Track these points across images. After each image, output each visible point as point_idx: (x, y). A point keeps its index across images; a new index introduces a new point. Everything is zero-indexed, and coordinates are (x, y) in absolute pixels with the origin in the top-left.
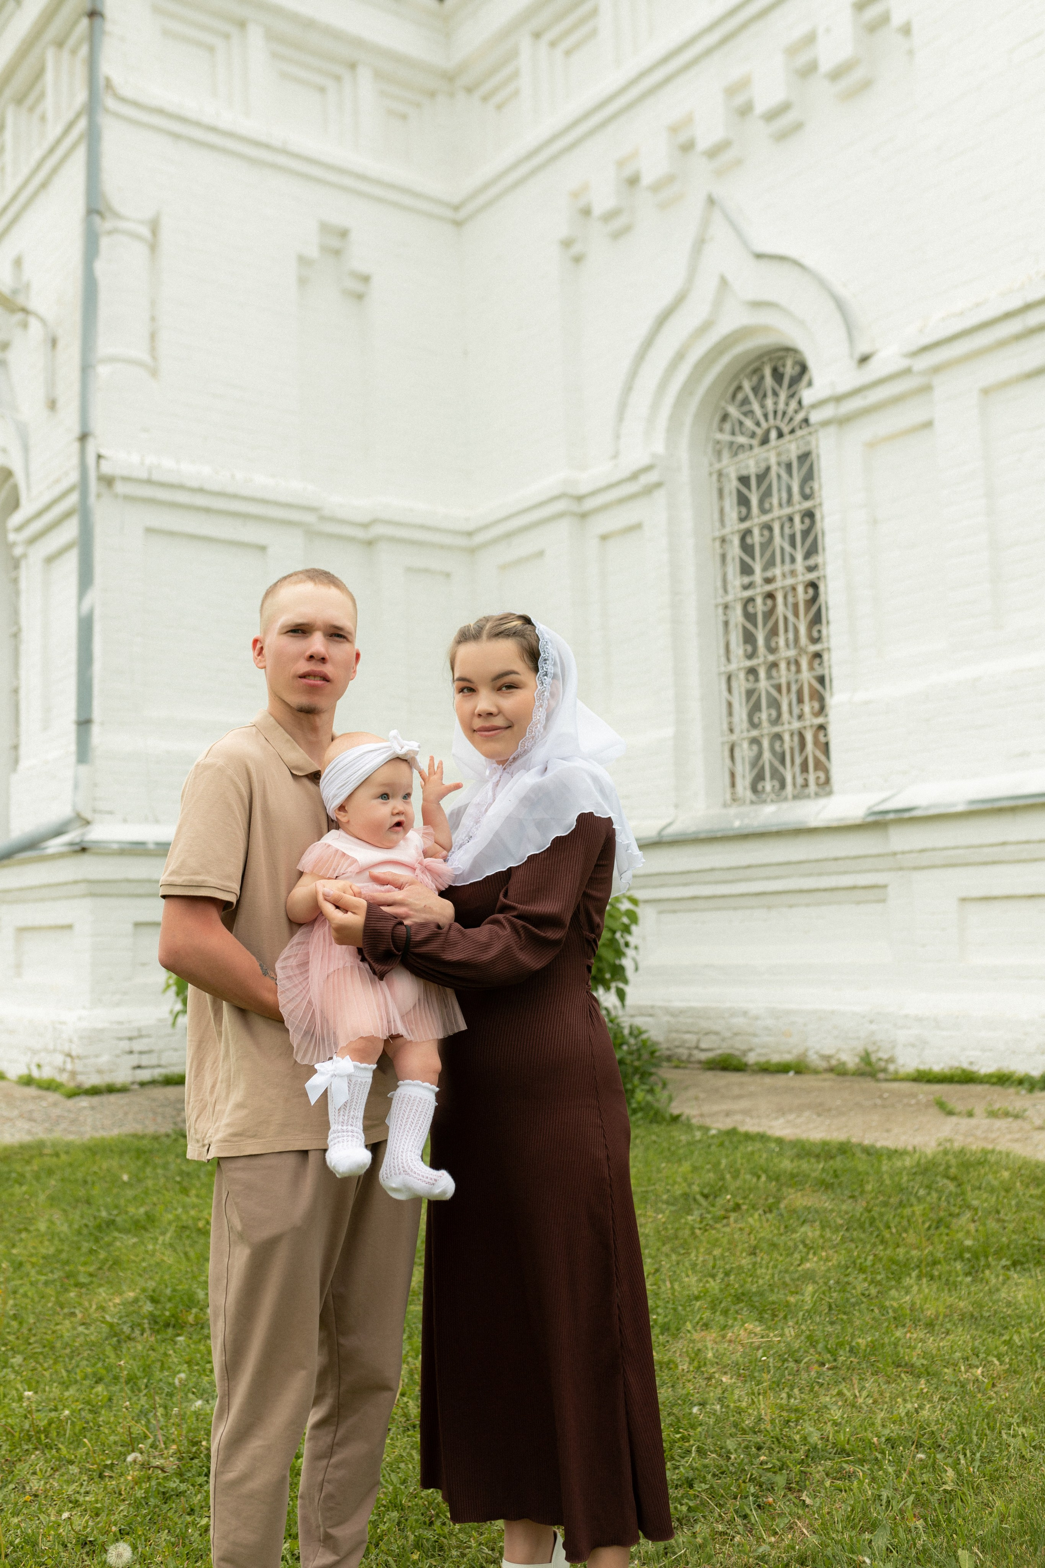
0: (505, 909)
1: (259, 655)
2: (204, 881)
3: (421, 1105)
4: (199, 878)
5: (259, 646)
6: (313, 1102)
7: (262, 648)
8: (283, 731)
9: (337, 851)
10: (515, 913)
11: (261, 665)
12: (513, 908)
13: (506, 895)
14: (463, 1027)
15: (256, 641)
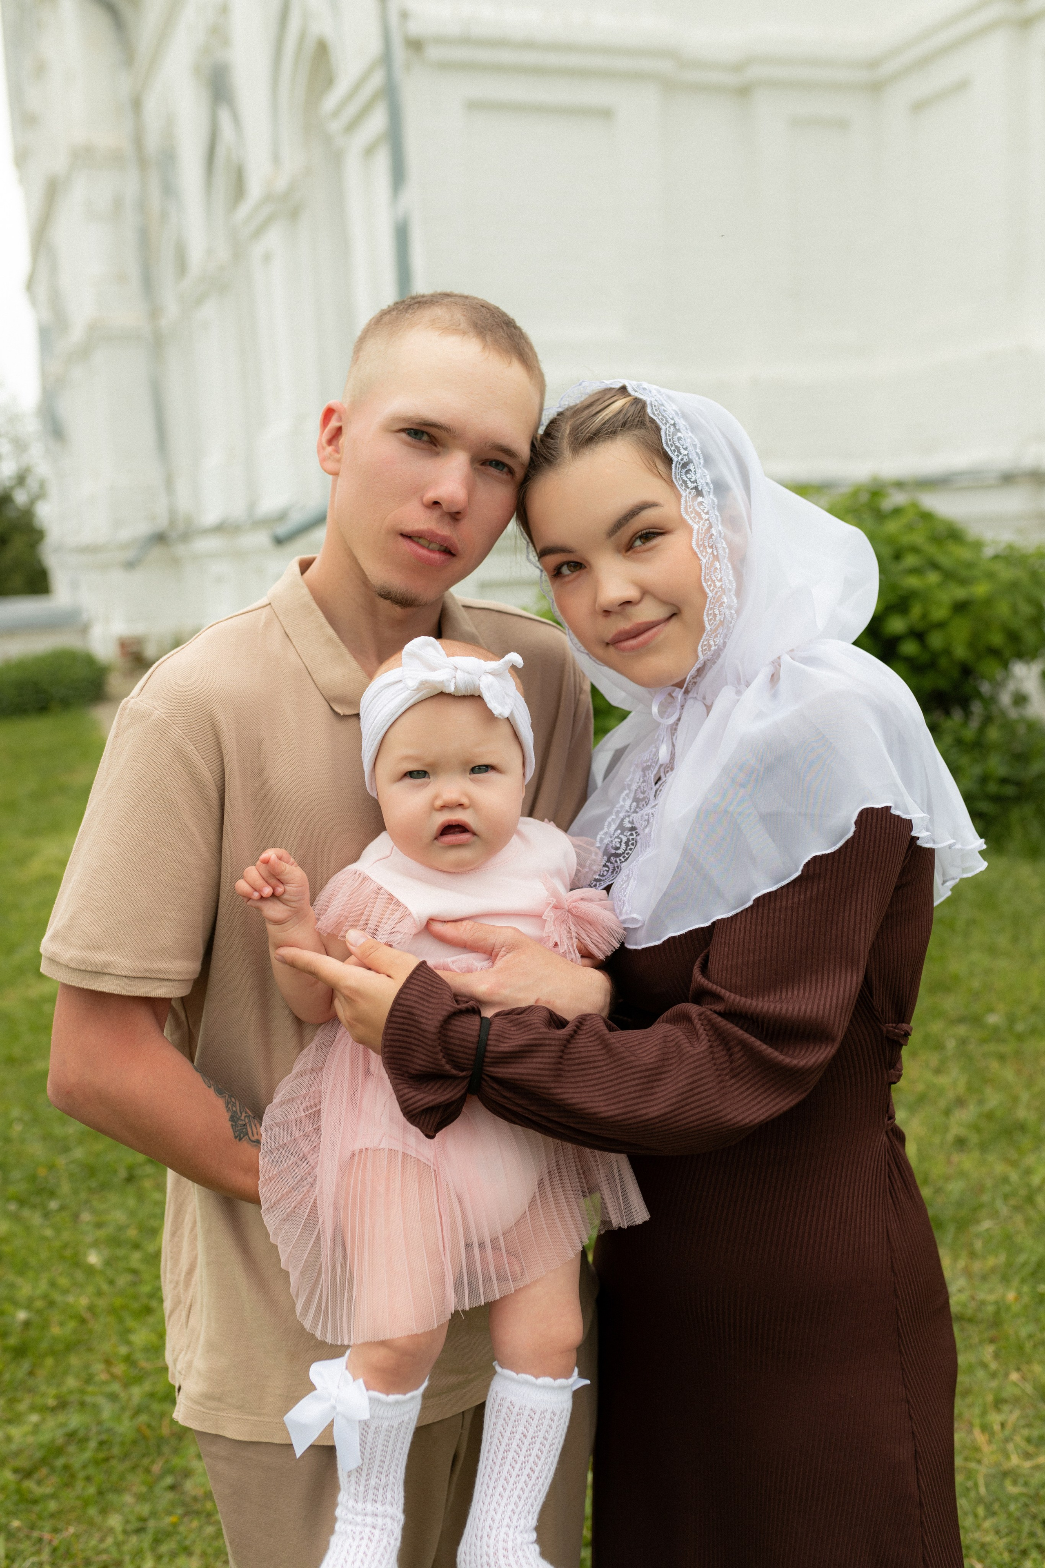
0: (701, 996)
1: (330, 442)
2: (107, 965)
3: (534, 1423)
4: (100, 958)
5: (334, 423)
6: (298, 1456)
7: (339, 430)
8: (323, 620)
9: (379, 889)
10: (720, 1007)
11: (331, 465)
12: (718, 998)
13: (704, 969)
14: (640, 1214)
15: (329, 413)
